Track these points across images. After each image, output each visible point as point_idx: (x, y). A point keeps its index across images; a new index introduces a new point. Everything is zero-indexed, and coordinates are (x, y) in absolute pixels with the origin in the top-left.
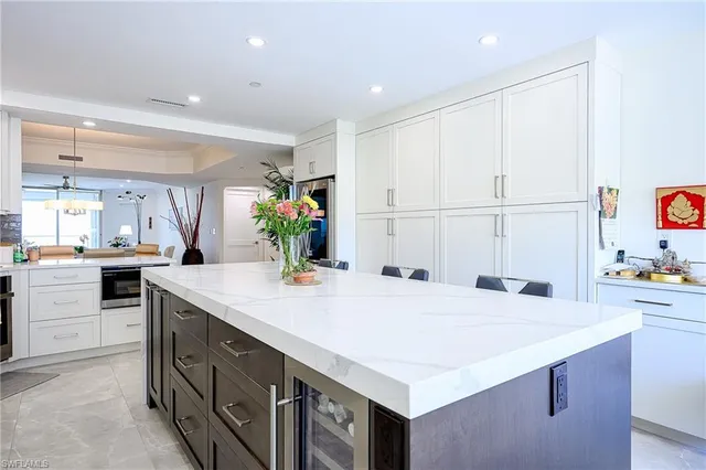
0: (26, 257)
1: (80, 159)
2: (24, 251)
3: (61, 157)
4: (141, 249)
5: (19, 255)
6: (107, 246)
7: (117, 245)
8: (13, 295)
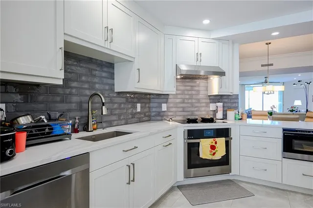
0: (240, 118)
1: (272, 65)
2: (240, 114)
3: (262, 66)
4: (308, 114)
5: (237, 116)
6: (287, 111)
7: (292, 111)
8: (232, 139)
